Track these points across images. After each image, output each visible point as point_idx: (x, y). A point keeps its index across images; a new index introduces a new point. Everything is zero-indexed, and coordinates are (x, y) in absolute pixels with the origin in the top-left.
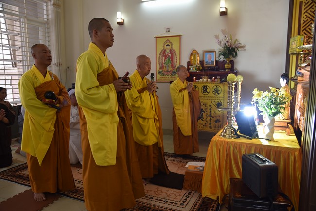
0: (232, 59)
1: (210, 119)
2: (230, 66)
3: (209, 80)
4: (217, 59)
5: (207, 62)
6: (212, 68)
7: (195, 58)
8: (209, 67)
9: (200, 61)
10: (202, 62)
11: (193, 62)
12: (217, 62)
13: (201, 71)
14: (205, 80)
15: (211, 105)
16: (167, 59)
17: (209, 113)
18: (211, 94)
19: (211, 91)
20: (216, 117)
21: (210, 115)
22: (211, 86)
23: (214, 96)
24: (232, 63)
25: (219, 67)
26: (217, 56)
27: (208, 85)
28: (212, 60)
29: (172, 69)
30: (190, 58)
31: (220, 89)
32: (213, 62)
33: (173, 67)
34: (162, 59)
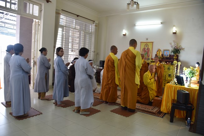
0: (178, 54)
1: (165, 82)
2: (176, 57)
3: (166, 63)
4: (170, 54)
5: (165, 55)
6: (167, 58)
7: (159, 53)
8: (166, 57)
9: (162, 54)
10: (162, 55)
11: (158, 55)
12: (170, 55)
13: (162, 59)
14: (164, 63)
15: (165, 75)
16: (146, 52)
17: (164, 79)
18: (166, 70)
19: (166, 69)
20: (168, 80)
21: (165, 80)
22: (167, 66)
23: (167, 71)
24: (177, 56)
25: (171, 58)
26: (170, 52)
27: (165, 65)
28: (168, 54)
29: (147, 57)
30: (157, 53)
31: (170, 68)
32: (168, 55)
33: (148, 56)
34: (143, 52)
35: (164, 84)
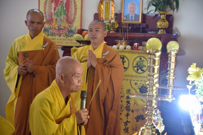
0: (170, 12)
1: (128, 115)
2: (166, 24)
3: (129, 47)
4: (145, 12)
5: (127, 17)
6: (135, 28)
7: (107, 8)
8: (129, 25)
9: (116, 14)
10: (118, 16)
11: (103, 16)
12: (144, 16)
13: (117, 30)
14: (122, 47)
15: (129, 91)
16: (59, 7)
17: (125, 104)
18: (131, 71)
19: (131, 68)
20: (138, 110)
21: (128, 108)
22: (132, 57)
23: (134, 74)
24: (170, 19)
25: (147, 26)
26: (145, 6)
27: (127, 55)
28: (136, 12)
29: (67, 25)
30: (99, 8)
31: (145, 63)
32: (137, 17)
33: (70, 22)
34: (50, 7)
35: (126, 123)
